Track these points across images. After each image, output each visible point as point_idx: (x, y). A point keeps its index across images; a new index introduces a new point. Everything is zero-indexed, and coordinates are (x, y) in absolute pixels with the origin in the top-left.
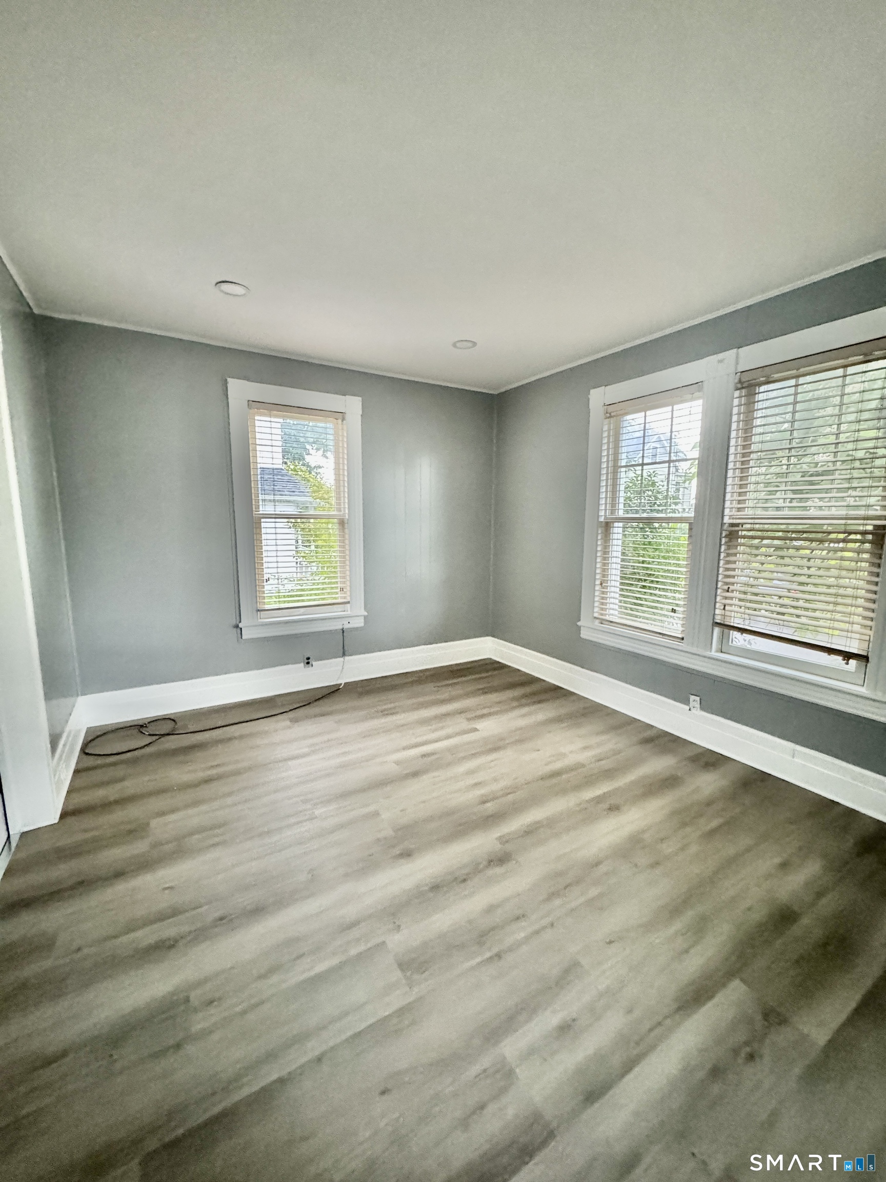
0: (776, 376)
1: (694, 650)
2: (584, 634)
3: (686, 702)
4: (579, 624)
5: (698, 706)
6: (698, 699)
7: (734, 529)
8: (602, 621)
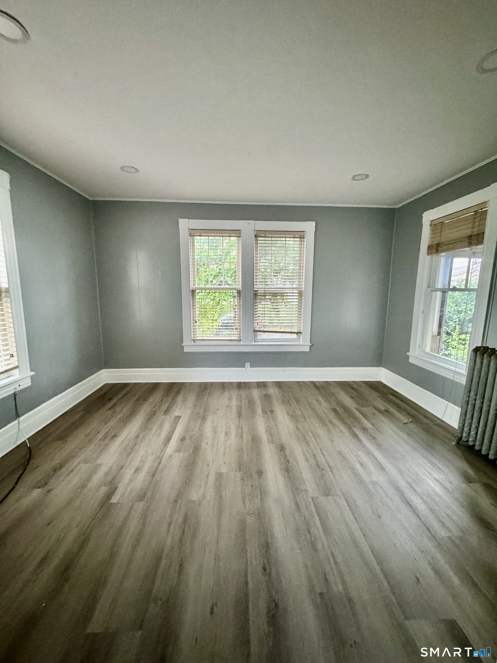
0: (267, 235)
1: (247, 343)
2: (186, 350)
3: (244, 366)
4: (183, 345)
5: (249, 366)
6: (249, 363)
7: (256, 292)
8: (194, 341)
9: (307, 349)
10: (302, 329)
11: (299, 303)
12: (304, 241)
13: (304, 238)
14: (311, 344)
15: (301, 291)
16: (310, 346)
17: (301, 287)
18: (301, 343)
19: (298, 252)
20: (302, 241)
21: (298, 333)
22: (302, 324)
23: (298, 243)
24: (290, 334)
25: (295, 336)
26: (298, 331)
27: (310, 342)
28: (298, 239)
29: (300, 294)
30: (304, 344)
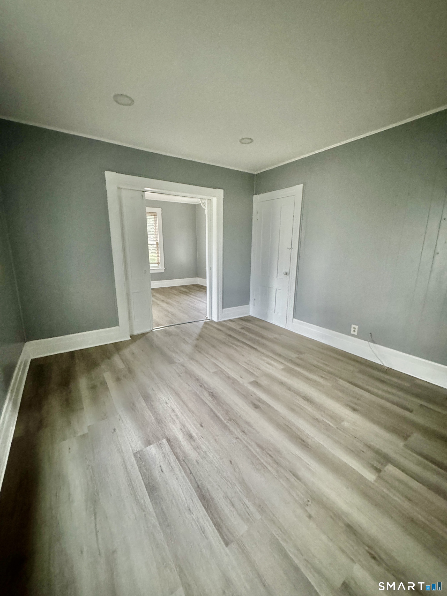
9: (163, 271)
10: (160, 261)
11: (157, 248)
12: (156, 217)
13: (156, 216)
14: (165, 268)
15: (158, 242)
16: (165, 269)
17: (157, 240)
18: (160, 268)
19: (154, 221)
20: (155, 217)
21: (158, 263)
22: (160, 258)
23: (154, 218)
24: (154, 264)
25: (157, 265)
26: (158, 262)
27: (165, 267)
28: (153, 216)
29: (157, 243)
30: (162, 268)
